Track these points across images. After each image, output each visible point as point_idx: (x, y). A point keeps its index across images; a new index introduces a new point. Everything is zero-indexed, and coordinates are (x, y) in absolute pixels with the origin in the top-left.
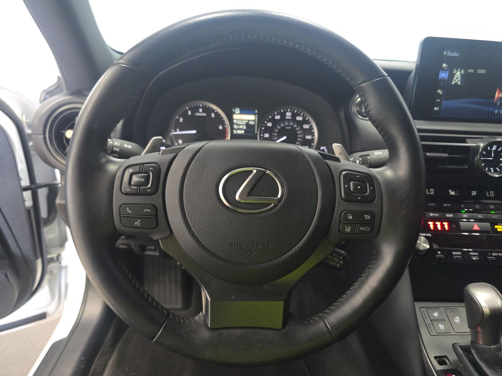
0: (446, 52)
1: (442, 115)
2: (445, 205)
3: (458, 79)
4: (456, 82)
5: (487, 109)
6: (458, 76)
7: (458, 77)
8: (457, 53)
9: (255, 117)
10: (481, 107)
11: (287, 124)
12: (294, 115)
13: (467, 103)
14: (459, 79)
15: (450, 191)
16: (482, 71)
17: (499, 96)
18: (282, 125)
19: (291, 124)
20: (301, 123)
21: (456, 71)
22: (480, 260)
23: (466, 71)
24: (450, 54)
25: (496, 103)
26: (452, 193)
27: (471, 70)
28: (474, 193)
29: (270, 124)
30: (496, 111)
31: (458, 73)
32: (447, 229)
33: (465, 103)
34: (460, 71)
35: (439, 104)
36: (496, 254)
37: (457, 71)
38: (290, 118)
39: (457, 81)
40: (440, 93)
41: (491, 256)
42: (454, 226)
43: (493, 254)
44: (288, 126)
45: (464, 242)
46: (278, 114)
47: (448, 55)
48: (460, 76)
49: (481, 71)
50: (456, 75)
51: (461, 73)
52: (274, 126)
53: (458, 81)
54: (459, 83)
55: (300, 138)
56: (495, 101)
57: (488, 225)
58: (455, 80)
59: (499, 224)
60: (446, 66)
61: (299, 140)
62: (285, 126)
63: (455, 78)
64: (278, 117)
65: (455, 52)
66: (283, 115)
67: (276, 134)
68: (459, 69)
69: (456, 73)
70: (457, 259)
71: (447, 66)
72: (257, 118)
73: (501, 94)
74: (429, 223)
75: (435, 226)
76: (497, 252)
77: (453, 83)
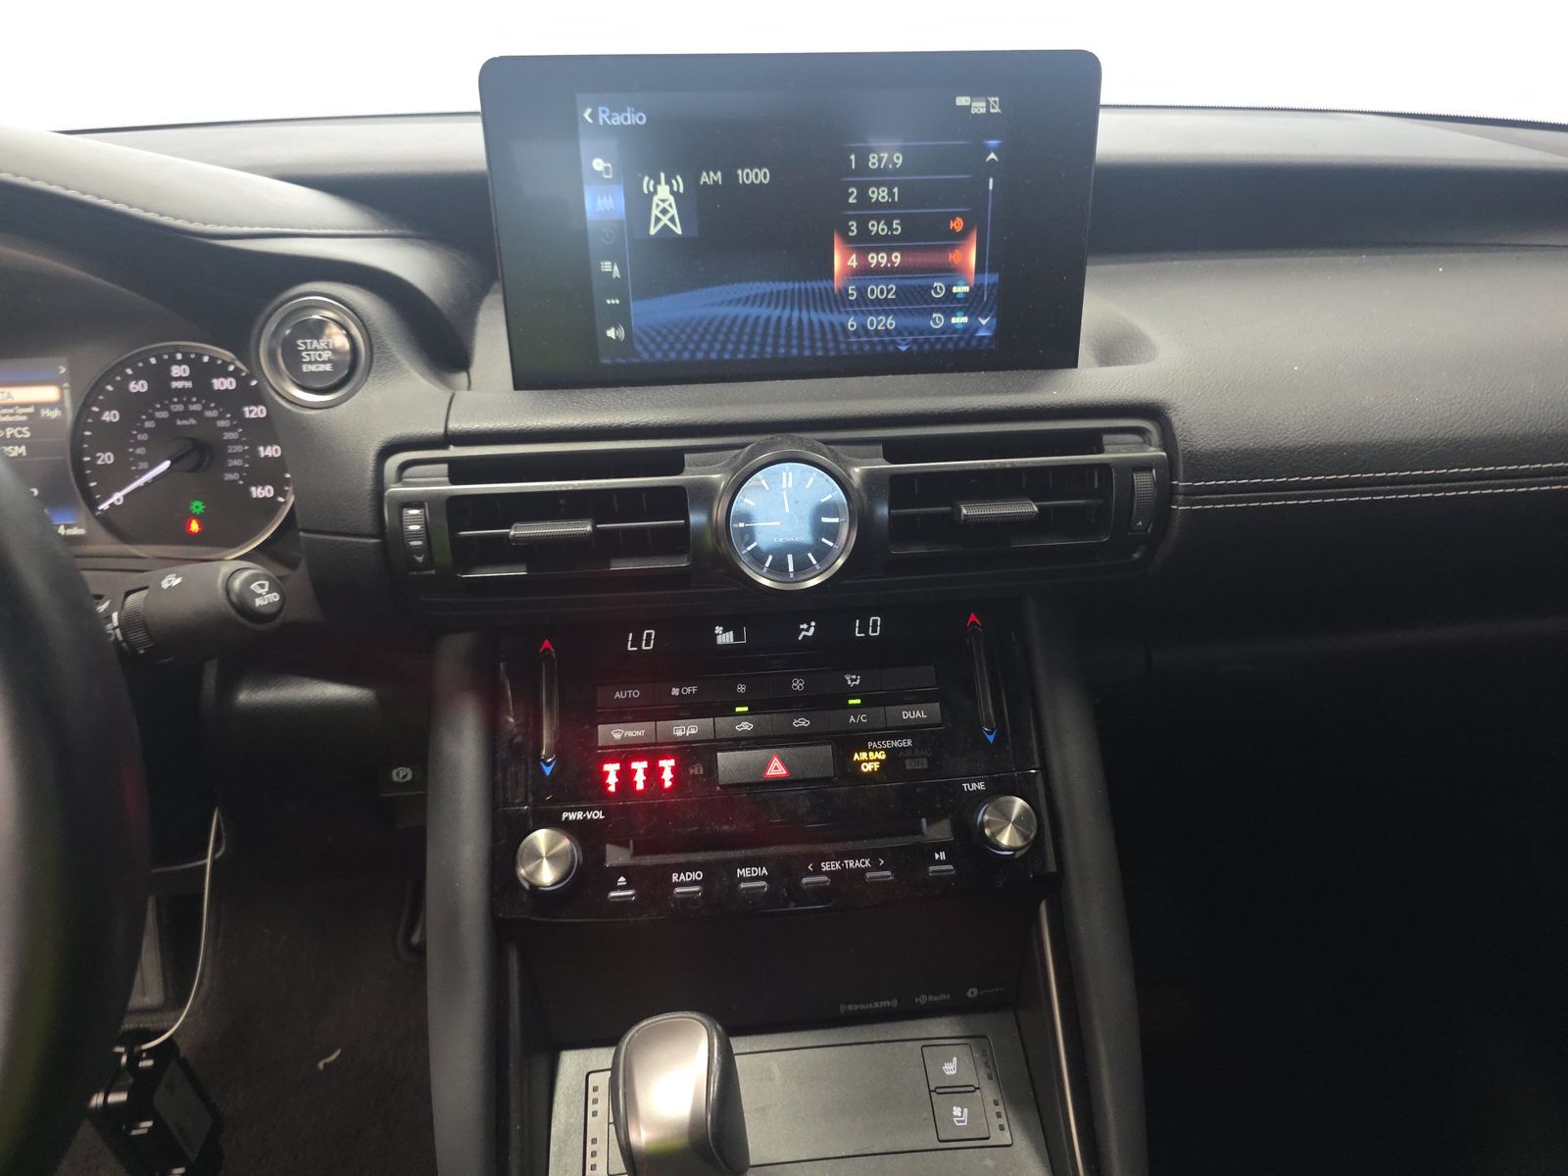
0: (589, 111)
1: (645, 356)
2: (675, 692)
3: (669, 215)
4: (665, 226)
5: (814, 316)
6: (663, 201)
7: (666, 205)
8: (635, 113)
9: (62, 389)
10: (786, 314)
11: (180, 408)
12: (202, 373)
13: (730, 302)
14: (674, 211)
15: (719, 630)
16: (756, 177)
17: (849, 263)
18: (164, 415)
19: (196, 407)
20: (230, 402)
21: (652, 182)
22: (771, 897)
23: (692, 181)
24: (610, 117)
25: (844, 293)
26: (725, 638)
27: (712, 174)
28: (807, 630)
29: (111, 416)
30: (852, 323)
31: (663, 191)
32: (668, 784)
33: (723, 302)
34: (668, 182)
35: (620, 317)
36: (836, 866)
37: (658, 182)
38: (189, 384)
39: (665, 220)
40: (611, 273)
41: (818, 871)
42: (697, 770)
43: (826, 867)
44: (185, 415)
45: (726, 828)
46: (136, 377)
47: (601, 123)
48: (672, 199)
49: (752, 176)
50: (656, 200)
51: (675, 189)
52: (130, 420)
53: (672, 219)
54: (678, 231)
55: (235, 456)
56: (837, 283)
57: (826, 751)
58: (658, 220)
59: (870, 744)
60: (606, 168)
61: (237, 462)
62: (174, 415)
63: (655, 212)
64: (139, 387)
65: (629, 109)
66: (160, 377)
67: (140, 451)
68: (662, 175)
69: (655, 191)
70: (688, 899)
71: (609, 165)
72: (67, 393)
73: (854, 256)
74: (607, 767)
75: (626, 775)
76: (840, 857)
77: (653, 231)
